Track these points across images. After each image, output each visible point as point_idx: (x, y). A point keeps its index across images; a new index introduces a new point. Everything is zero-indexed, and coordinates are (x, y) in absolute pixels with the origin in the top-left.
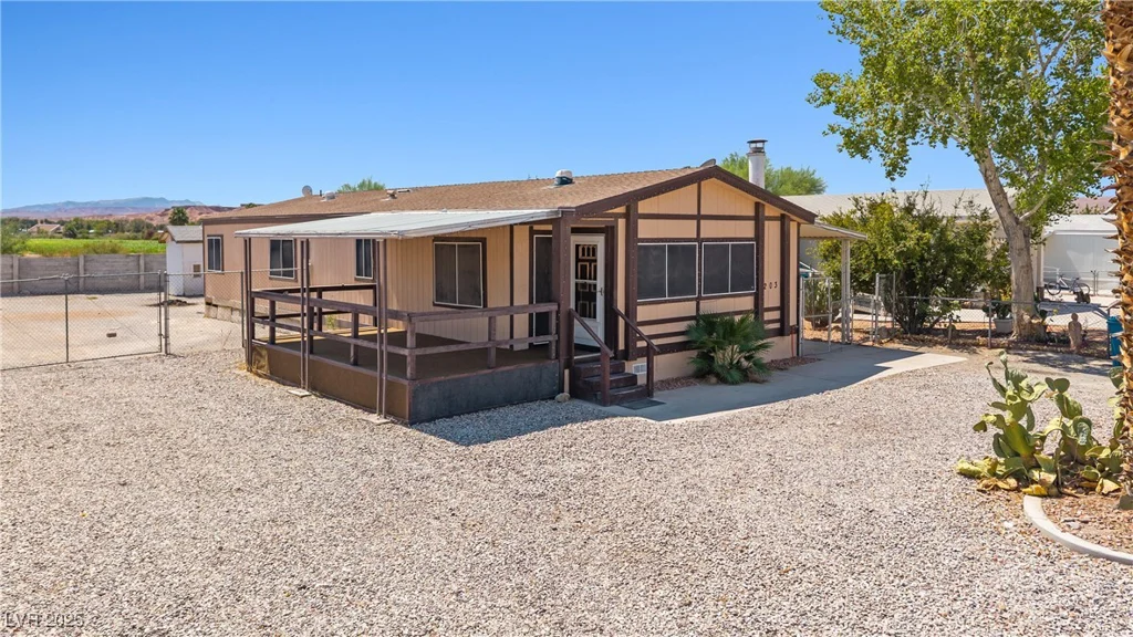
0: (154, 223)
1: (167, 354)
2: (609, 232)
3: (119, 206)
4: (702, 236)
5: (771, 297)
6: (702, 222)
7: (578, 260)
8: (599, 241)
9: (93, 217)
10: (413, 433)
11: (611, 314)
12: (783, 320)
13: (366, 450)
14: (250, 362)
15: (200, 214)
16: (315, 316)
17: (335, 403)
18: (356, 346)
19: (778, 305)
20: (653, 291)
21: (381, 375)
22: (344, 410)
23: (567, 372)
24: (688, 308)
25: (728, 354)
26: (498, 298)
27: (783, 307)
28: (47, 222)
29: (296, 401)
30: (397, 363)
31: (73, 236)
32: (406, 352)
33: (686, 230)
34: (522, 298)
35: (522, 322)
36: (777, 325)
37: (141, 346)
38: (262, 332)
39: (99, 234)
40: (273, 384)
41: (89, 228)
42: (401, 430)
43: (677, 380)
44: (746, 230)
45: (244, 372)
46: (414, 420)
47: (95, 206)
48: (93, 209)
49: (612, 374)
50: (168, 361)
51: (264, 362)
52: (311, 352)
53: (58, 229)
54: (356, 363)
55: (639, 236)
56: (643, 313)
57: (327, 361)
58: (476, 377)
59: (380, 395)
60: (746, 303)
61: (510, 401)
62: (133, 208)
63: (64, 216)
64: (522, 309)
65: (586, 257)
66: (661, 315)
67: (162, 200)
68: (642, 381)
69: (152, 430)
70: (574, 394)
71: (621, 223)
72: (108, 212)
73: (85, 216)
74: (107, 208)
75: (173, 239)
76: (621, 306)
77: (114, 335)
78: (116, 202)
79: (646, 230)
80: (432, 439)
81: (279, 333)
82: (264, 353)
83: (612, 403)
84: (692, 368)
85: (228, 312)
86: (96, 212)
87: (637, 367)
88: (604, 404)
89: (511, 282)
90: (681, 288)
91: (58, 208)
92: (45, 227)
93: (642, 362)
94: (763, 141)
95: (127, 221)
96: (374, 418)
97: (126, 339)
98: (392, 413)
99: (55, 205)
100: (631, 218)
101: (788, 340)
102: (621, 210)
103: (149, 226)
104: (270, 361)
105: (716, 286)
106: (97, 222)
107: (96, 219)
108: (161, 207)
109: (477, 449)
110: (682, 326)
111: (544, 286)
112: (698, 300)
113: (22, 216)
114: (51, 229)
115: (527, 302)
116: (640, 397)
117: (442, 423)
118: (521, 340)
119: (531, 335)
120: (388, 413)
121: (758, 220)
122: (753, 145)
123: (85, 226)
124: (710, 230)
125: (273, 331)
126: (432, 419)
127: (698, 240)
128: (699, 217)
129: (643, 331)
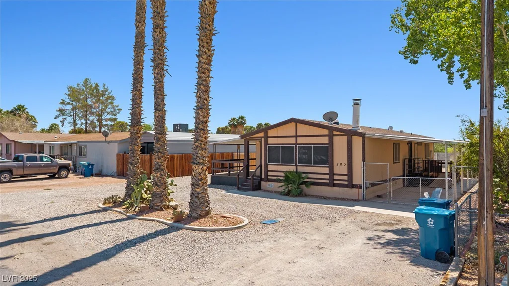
4: (298, 143)
5: (341, 169)
6: (298, 138)
11: (261, 167)
12: (350, 180)
19: (346, 173)
20: (276, 161)
24: (292, 169)
27: (349, 175)
33: (292, 141)
55: (269, 143)
56: (271, 168)
71: (263, 139)
76: (263, 165)
79: (271, 141)
87: (270, 185)
90: (288, 160)
94: (360, 100)
105: (305, 161)
112: (296, 166)
122: (355, 102)
127: (296, 144)
128: (296, 136)
129: (270, 173)
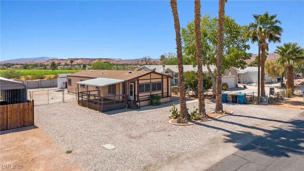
0: (46, 64)
1: (64, 102)
2: (134, 83)
3: (36, 59)
4: (151, 82)
5: (165, 91)
6: (151, 80)
7: (130, 87)
8: (133, 84)
9: (29, 62)
10: (102, 113)
11: (135, 95)
12: (168, 94)
13: (96, 116)
14: (78, 103)
15: (57, 61)
16: (89, 96)
17: (92, 110)
18: (95, 101)
19: (167, 92)
20: (143, 91)
21: (98, 106)
22: (93, 111)
23: (127, 105)
24: (149, 94)
25: (155, 101)
26: (117, 94)
27: (168, 92)
28: (18, 64)
29: (86, 110)
30: (100, 104)
31: (25, 68)
32: (101, 102)
33: (149, 81)
34: (121, 93)
35: (121, 97)
36: (167, 96)
37: (59, 100)
38: (80, 99)
39: (32, 68)
40: (82, 107)
41: (29, 66)
42: (101, 113)
43: (146, 105)
44: (160, 80)
45: (78, 105)
46: (103, 112)
47: (30, 59)
48: (29, 60)
49: (133, 105)
50: (65, 103)
51: (81, 104)
52: (88, 102)
53: (21, 66)
54: (95, 104)
55: (139, 83)
56: (140, 95)
57: (91, 103)
58: (112, 106)
59: (98, 108)
60: (160, 92)
61: (118, 109)
62: (40, 60)
63: (21, 62)
64: (121, 95)
65: (131, 86)
66: (143, 95)
67: (47, 57)
68: (139, 106)
69: (67, 114)
70: (128, 108)
71: (136, 81)
72: (33, 61)
73: (28, 62)
74: (32, 60)
75: (59, 77)
76: (136, 94)
77: (53, 98)
78: (35, 58)
79: (140, 82)
80: (105, 114)
81: (83, 99)
82: (81, 102)
83: (133, 109)
84: (149, 104)
85: (72, 93)
86: (30, 61)
87: (138, 104)
88: (132, 109)
89: (119, 91)
90: (147, 91)
91: (20, 60)
92: (17, 66)
93: (139, 103)
95: (38, 63)
96: (97, 112)
97: (55, 99)
98: (100, 111)
99: (19, 59)
100: (138, 81)
101: (169, 98)
102: (136, 79)
103: (44, 65)
104: (82, 103)
105: (154, 90)
106: (31, 64)
107: (31, 63)
108: (47, 59)
109: (110, 115)
110: (148, 97)
111: (124, 92)
112: (151, 92)
113: (10, 62)
114: (19, 66)
115: (122, 94)
116: (138, 108)
117: (107, 112)
118: (121, 100)
119: (123, 99)
120: (99, 111)
121: (162, 79)
123: (28, 66)
124: (152, 81)
125: (82, 99)
126: (105, 112)
127: (151, 83)
128: (150, 79)
129: (140, 98)
